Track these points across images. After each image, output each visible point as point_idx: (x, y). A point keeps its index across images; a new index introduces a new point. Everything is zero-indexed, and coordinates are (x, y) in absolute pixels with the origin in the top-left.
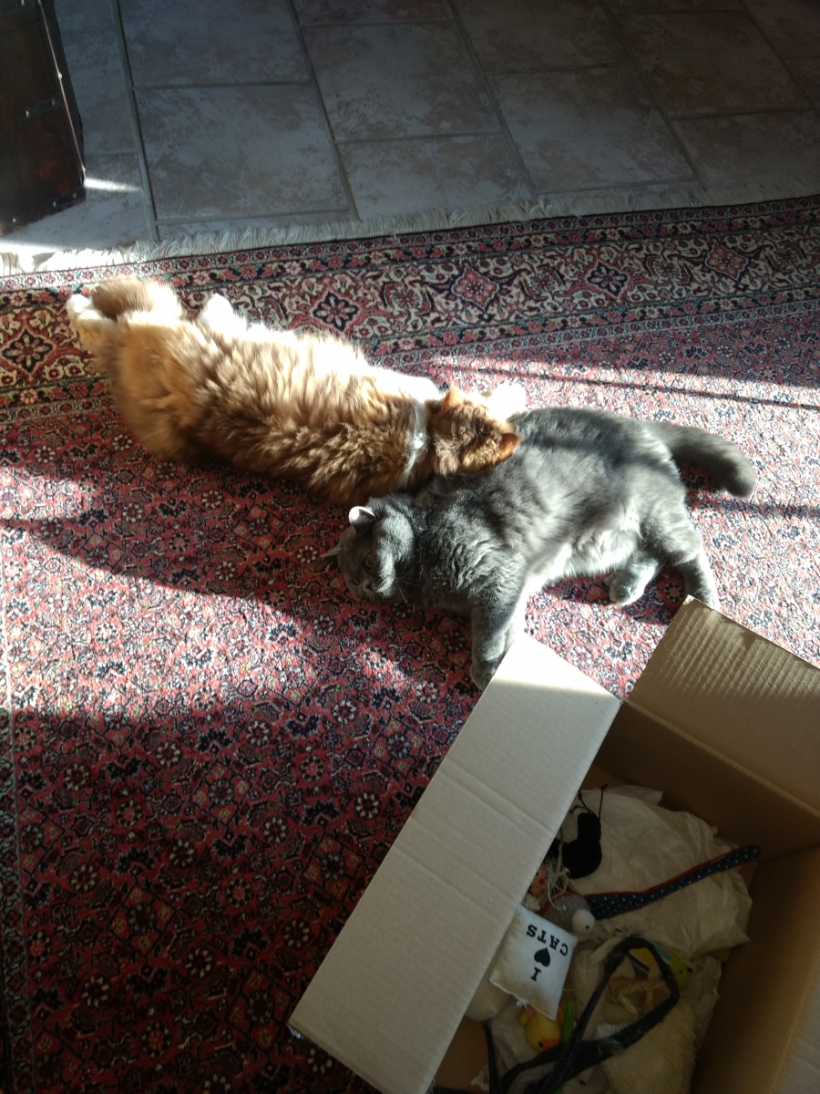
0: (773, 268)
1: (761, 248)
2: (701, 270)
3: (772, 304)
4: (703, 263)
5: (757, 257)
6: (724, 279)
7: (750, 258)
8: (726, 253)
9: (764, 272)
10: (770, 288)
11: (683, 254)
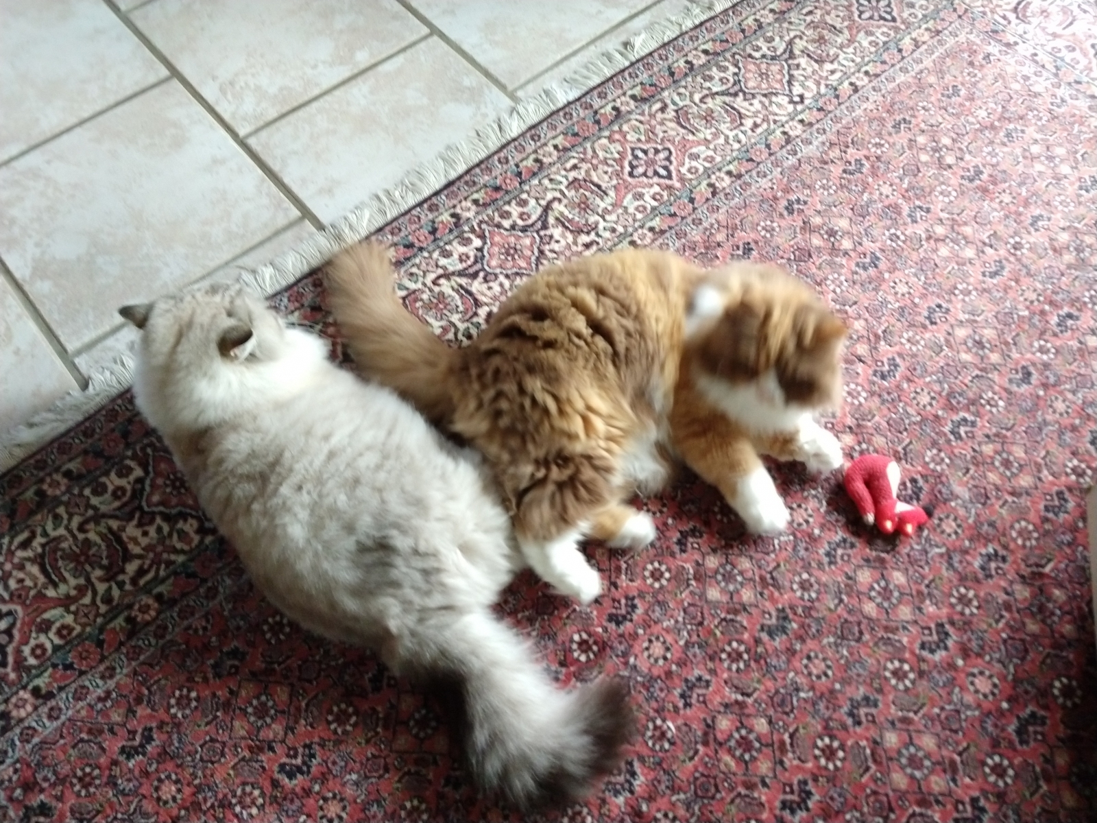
0: (816, 61)
1: (791, 43)
2: (745, 99)
3: (840, 104)
4: (741, 90)
5: (792, 56)
6: (774, 99)
7: (786, 61)
8: (758, 66)
9: (809, 70)
10: (827, 86)
11: (715, 90)
